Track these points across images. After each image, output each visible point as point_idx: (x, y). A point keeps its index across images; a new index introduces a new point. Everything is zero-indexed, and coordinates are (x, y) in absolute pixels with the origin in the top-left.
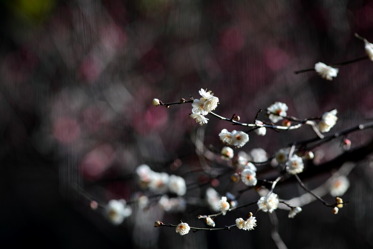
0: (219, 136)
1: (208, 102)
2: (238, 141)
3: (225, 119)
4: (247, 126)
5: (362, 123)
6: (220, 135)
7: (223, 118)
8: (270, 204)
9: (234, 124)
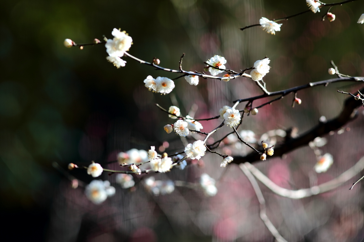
0: (145, 84)
1: (121, 42)
2: (163, 87)
3: (144, 62)
4: (171, 71)
5: (312, 82)
6: (145, 81)
7: (142, 61)
8: (196, 151)
9: (156, 69)
